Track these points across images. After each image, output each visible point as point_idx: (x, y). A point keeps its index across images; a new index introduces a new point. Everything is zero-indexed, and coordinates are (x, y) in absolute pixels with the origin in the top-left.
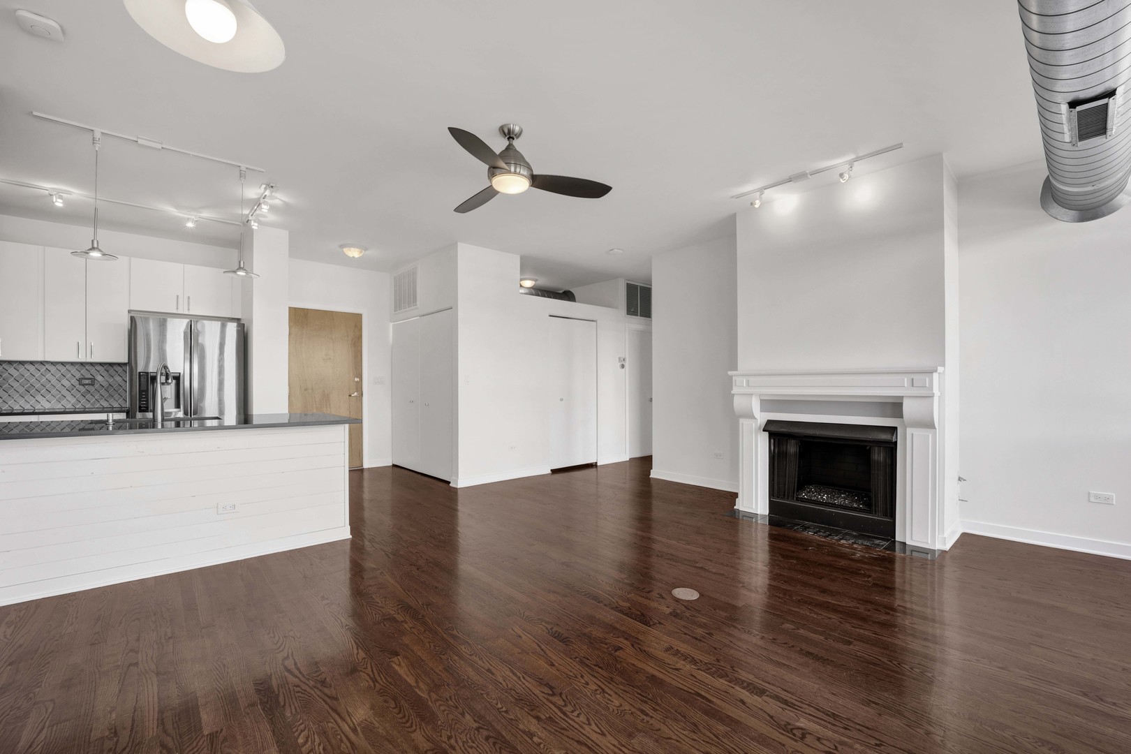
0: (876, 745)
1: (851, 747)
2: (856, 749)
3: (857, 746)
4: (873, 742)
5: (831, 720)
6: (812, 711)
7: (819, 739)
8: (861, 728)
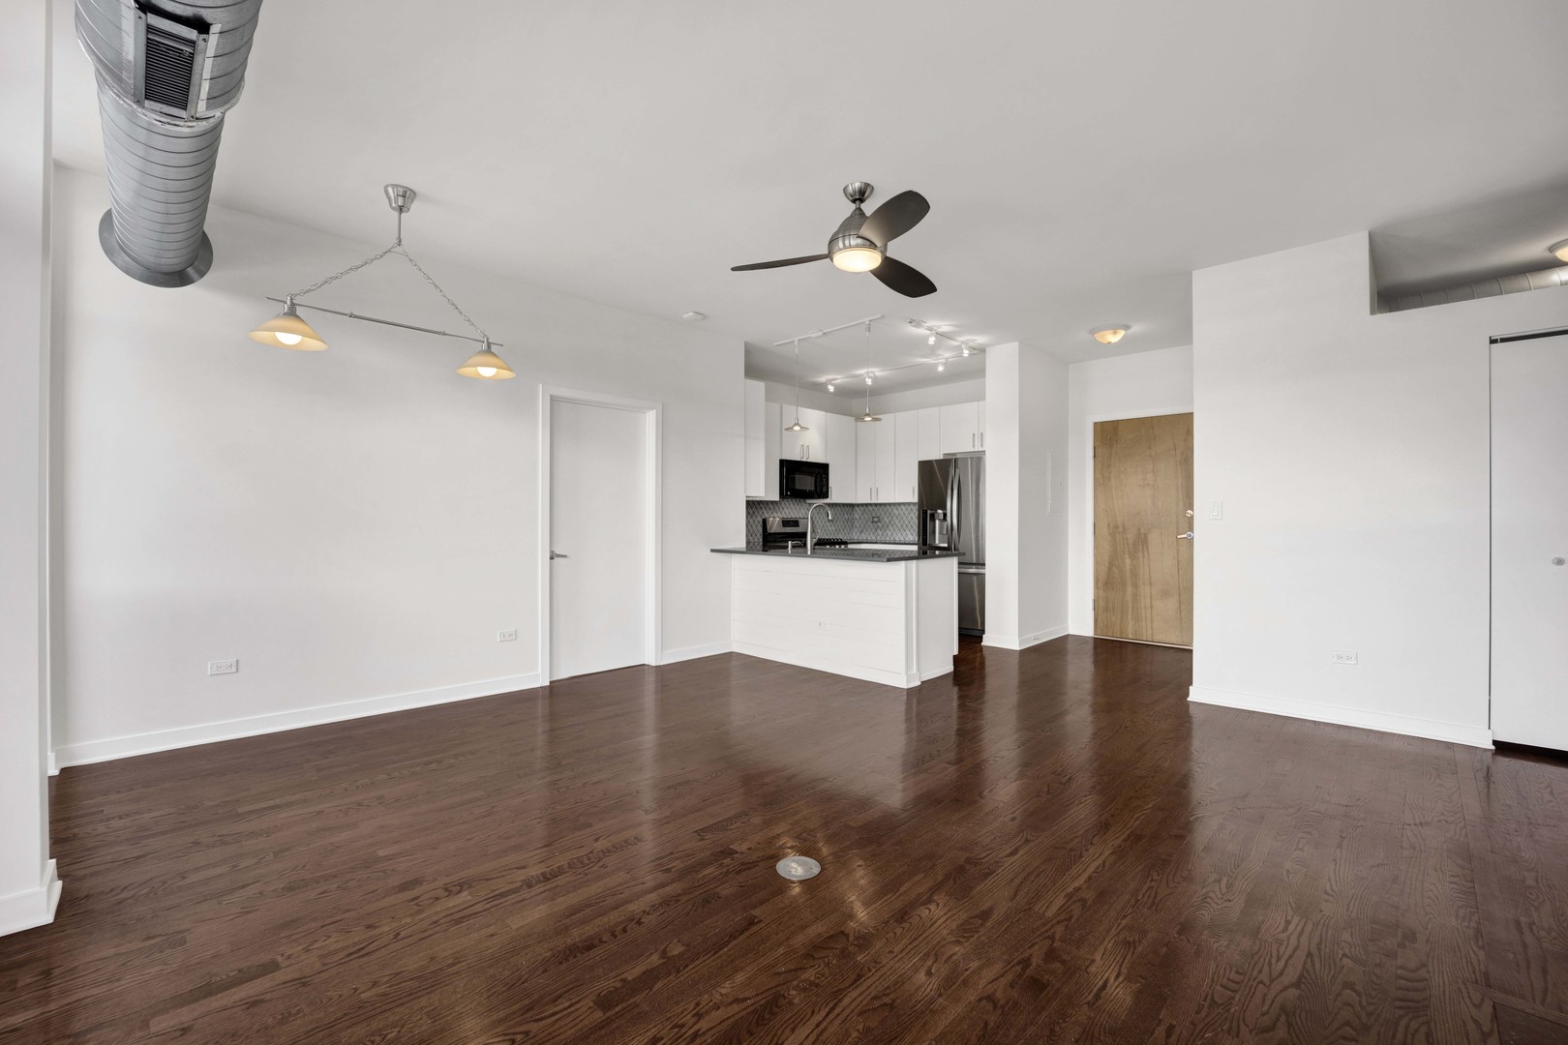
0: (398, 934)
1: (411, 915)
2: (405, 917)
3: (408, 920)
4: (403, 934)
5: (455, 916)
6: (478, 908)
7: (437, 899)
8: (426, 934)
